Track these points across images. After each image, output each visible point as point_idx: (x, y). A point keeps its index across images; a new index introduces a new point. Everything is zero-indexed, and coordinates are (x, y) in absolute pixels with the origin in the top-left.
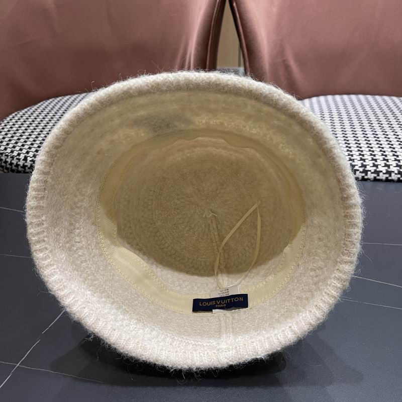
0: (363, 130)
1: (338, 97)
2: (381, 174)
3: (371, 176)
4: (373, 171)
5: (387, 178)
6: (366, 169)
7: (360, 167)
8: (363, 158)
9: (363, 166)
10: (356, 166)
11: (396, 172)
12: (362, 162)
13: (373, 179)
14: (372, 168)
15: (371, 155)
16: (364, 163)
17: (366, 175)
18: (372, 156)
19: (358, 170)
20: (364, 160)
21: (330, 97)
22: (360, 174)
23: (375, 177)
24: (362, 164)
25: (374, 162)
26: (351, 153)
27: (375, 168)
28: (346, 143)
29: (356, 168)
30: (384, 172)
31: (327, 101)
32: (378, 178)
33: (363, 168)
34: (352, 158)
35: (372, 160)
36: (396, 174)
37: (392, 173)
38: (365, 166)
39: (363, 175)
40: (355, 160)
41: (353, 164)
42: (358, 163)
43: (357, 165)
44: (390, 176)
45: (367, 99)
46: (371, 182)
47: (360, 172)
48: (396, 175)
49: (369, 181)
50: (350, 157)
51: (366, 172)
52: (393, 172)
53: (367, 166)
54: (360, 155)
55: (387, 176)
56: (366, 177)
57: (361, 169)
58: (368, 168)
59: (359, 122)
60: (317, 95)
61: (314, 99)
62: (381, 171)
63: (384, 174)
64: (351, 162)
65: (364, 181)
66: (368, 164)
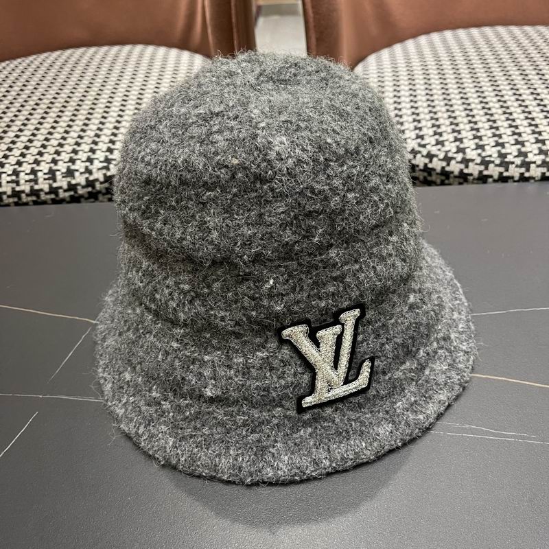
0: (514, 88)
1: (462, 33)
3: (535, 172)
4: (539, 162)
6: (527, 160)
7: (515, 157)
8: (520, 139)
9: (522, 154)
10: (508, 156)
12: (519, 146)
13: (539, 178)
14: (538, 157)
15: (534, 132)
16: (523, 150)
17: (528, 170)
18: (536, 136)
19: (513, 163)
20: (522, 144)
21: (448, 34)
22: (517, 169)
23: (543, 174)
24: (519, 150)
25: (540, 145)
26: (498, 133)
27: (542, 157)
28: (486, 114)
29: (509, 158)
31: (444, 41)
33: (522, 158)
34: (500, 141)
35: (536, 143)
38: (525, 155)
39: (523, 170)
40: (506, 145)
41: (503, 151)
42: (512, 150)
43: (510, 154)
45: (510, 32)
46: (537, 183)
47: (517, 166)
49: (532, 181)
50: (496, 139)
51: (526, 165)
53: (529, 155)
54: (514, 134)
56: (527, 175)
57: (518, 161)
58: (531, 157)
59: (504, 73)
60: (427, 32)
61: (423, 39)
64: (499, 148)
65: (523, 181)
66: (529, 149)
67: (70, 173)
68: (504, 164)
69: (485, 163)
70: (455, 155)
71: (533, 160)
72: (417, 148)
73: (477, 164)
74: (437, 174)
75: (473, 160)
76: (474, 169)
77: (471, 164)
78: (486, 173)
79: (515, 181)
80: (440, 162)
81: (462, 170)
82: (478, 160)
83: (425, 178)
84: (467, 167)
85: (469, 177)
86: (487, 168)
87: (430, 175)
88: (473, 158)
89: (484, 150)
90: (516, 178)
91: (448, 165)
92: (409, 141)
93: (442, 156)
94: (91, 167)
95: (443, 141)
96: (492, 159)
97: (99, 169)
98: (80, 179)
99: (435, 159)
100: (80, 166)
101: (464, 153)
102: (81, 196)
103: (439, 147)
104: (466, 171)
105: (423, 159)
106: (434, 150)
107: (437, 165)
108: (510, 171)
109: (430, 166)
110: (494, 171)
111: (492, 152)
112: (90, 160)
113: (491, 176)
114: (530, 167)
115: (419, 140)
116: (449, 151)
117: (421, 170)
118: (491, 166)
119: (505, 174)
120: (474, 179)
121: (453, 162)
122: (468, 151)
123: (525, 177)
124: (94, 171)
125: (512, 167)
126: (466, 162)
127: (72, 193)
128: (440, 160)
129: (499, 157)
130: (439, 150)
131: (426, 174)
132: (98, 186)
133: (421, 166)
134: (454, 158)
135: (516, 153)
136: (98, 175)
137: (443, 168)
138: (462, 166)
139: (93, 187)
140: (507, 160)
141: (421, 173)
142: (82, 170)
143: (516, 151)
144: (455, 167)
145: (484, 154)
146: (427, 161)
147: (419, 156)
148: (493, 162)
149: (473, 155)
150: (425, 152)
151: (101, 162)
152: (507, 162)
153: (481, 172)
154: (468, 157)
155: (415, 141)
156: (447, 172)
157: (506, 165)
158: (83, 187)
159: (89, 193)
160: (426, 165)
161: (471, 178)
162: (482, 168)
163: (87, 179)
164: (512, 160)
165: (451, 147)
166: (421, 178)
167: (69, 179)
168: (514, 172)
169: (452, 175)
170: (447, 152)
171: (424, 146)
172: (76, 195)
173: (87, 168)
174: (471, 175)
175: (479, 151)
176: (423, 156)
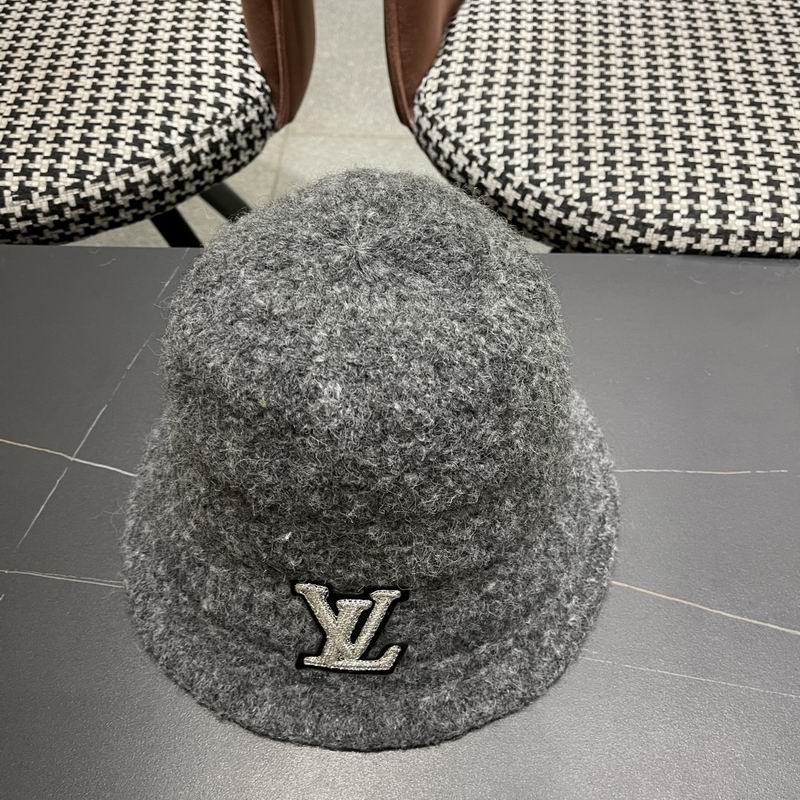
2: (705, 238)
3: (680, 242)
4: (686, 229)
5: (717, 247)
6: (672, 224)
7: (656, 217)
8: (667, 189)
9: (666, 214)
10: (648, 216)
11: (741, 233)
12: (663, 201)
13: (684, 250)
14: (686, 220)
16: (669, 207)
17: (670, 238)
19: (652, 226)
20: (669, 196)
22: (655, 235)
23: (690, 245)
24: (663, 206)
25: (691, 201)
26: (640, 173)
27: (692, 221)
29: (649, 218)
30: (713, 231)
32: (697, 246)
33: (665, 220)
34: (641, 188)
35: (687, 197)
36: (740, 238)
37: (731, 235)
38: (670, 215)
39: (664, 238)
40: (648, 197)
41: (642, 206)
42: (653, 205)
43: (650, 211)
44: (726, 242)
46: (680, 256)
47: (656, 231)
48: (740, 242)
49: (675, 253)
51: (669, 231)
52: (734, 232)
53: (676, 216)
54: (661, 178)
55: (719, 242)
56: (668, 244)
57: (659, 224)
58: (677, 220)
62: (706, 231)
63: (712, 237)
64: (637, 201)
65: (663, 253)
66: (676, 207)
67: (24, 193)
68: (640, 227)
69: (616, 222)
70: (577, 204)
71: (679, 225)
72: (528, 186)
73: (604, 221)
74: (551, 226)
75: (600, 215)
76: (600, 228)
77: (596, 221)
78: (615, 235)
79: (652, 252)
80: (555, 211)
81: (583, 227)
82: (607, 216)
83: (534, 227)
84: (591, 223)
85: (592, 238)
86: (616, 229)
87: (542, 225)
88: (601, 212)
89: (616, 202)
90: (654, 248)
91: (567, 217)
92: (517, 170)
93: (559, 202)
94: (55, 185)
95: (564, 179)
96: (625, 217)
97: (67, 188)
98: (40, 203)
99: (550, 206)
100: (38, 182)
101: (590, 203)
102: (44, 227)
103: (557, 187)
104: (589, 229)
105: (533, 202)
106: (550, 192)
107: (552, 214)
108: (647, 237)
109: (542, 214)
110: (626, 234)
111: (626, 204)
112: (53, 172)
113: (621, 241)
114: (673, 234)
115: (532, 172)
116: (571, 196)
117: (529, 217)
118: (623, 227)
119: (640, 240)
120: (598, 241)
121: (573, 214)
122: (595, 199)
123: (666, 248)
124: (61, 190)
125: (650, 232)
126: (591, 216)
127: (30, 223)
128: (555, 208)
129: (634, 214)
130: (557, 193)
131: (536, 223)
132: (68, 213)
133: (531, 212)
134: (576, 209)
135: (657, 212)
136: (68, 197)
137: (559, 220)
138: (585, 222)
139: (62, 215)
140: (644, 221)
141: (529, 220)
142: (42, 189)
143: (659, 207)
144: (575, 222)
145: (615, 208)
146: (538, 206)
147: (529, 197)
148: (626, 221)
149: (601, 208)
150: (537, 192)
151: (70, 176)
152: (644, 224)
153: (608, 233)
154: (594, 209)
155: (526, 173)
156: (564, 226)
157: (642, 227)
158: (46, 215)
159: (55, 222)
160: (537, 211)
161: (596, 239)
162: (611, 228)
163: (50, 202)
164: (652, 222)
165: (573, 190)
166: (530, 226)
167: (23, 203)
168: (652, 238)
169: (570, 232)
170: (567, 197)
171: (537, 183)
172: (36, 225)
173: (49, 184)
174: (595, 235)
175: (610, 202)
176: (533, 198)
